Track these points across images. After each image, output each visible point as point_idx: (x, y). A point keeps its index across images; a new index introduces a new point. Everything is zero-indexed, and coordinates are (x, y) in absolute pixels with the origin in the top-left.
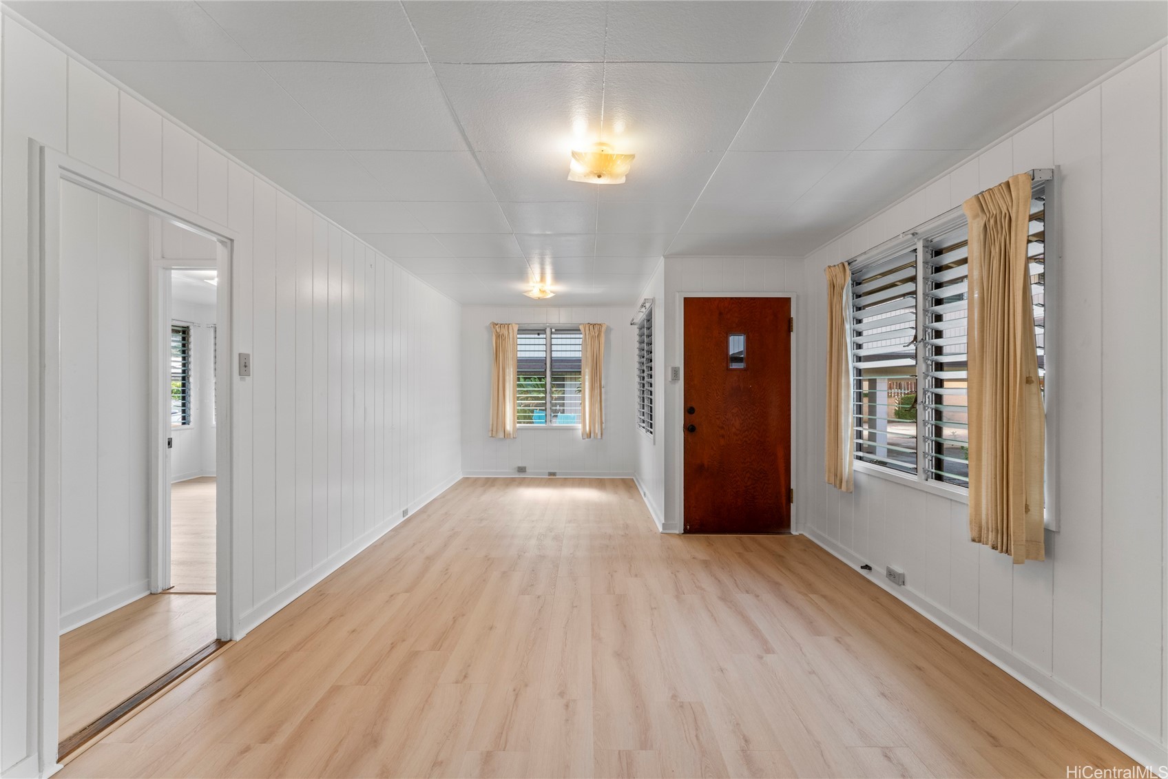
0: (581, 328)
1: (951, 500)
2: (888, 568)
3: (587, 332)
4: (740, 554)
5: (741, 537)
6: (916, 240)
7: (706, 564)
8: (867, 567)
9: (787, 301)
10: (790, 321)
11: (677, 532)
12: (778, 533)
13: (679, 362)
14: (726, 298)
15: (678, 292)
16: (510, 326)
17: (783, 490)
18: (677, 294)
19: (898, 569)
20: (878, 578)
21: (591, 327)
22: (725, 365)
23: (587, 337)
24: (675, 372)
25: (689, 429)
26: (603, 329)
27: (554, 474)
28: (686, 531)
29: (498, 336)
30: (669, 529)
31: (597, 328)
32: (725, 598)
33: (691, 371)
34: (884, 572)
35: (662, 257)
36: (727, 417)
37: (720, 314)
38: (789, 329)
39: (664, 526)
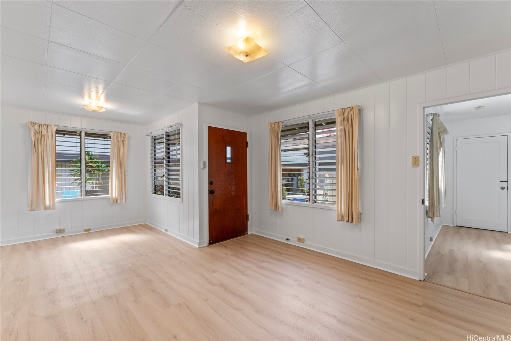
0: (111, 135)
1: (324, 209)
2: (298, 237)
3: (115, 138)
4: (241, 247)
5: (233, 240)
6: (310, 119)
7: (234, 255)
8: (288, 239)
9: (245, 134)
10: (247, 143)
11: (206, 245)
12: (244, 235)
13: (206, 158)
14: (225, 129)
15: (205, 123)
16: (49, 127)
17: (245, 215)
18: (204, 124)
19: (302, 237)
20: (293, 242)
21: (119, 134)
22: (225, 161)
23: (115, 140)
24: (204, 163)
25: (211, 192)
26: (127, 137)
27: (89, 230)
28: (210, 244)
29: (36, 133)
30: (201, 245)
31: (122, 135)
32: (260, 268)
33: (211, 163)
34: (296, 240)
35: (197, 103)
36: (226, 185)
37: (223, 136)
38: (247, 146)
39: (199, 244)
